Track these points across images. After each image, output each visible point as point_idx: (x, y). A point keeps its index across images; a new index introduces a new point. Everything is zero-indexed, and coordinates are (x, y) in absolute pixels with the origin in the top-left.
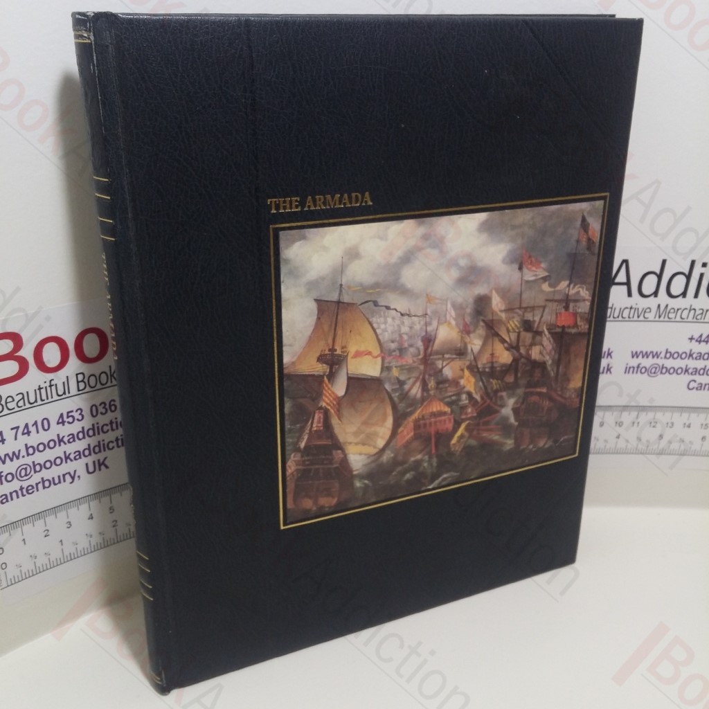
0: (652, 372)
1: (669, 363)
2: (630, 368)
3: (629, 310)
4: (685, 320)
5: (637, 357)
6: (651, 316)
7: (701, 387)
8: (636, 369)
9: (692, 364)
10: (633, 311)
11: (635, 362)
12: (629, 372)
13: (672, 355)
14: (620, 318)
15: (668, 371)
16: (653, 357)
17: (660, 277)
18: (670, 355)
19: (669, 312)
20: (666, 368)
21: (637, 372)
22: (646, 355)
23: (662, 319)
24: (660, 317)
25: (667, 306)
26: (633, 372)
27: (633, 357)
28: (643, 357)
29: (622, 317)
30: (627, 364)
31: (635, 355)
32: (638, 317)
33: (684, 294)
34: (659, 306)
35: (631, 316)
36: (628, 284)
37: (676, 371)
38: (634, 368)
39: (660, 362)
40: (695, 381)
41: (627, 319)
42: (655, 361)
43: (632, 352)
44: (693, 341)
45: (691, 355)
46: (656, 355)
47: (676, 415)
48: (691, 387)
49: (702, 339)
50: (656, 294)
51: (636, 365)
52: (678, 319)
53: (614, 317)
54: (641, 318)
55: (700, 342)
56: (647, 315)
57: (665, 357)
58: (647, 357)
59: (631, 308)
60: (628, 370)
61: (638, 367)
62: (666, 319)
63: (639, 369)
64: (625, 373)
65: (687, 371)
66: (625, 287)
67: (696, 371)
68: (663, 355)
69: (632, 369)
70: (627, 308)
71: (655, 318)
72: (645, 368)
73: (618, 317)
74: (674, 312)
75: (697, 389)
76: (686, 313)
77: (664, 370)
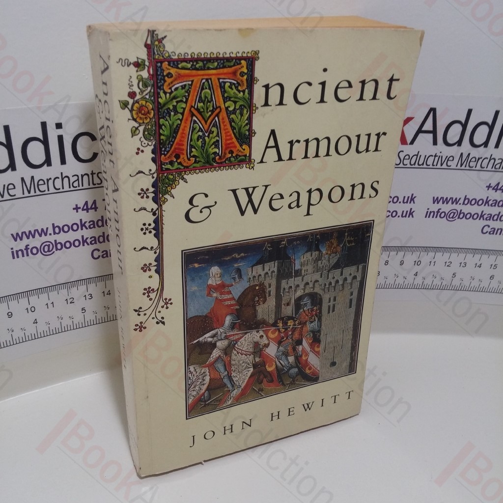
0: (451, 216)
1: (467, 209)
2: (431, 212)
3: (433, 157)
4: (485, 169)
5: (438, 203)
6: (453, 164)
7: (494, 231)
8: (436, 214)
9: (488, 210)
10: (437, 158)
11: (435, 207)
12: (429, 217)
13: (470, 202)
14: (425, 166)
15: (465, 216)
16: (452, 203)
17: (465, 126)
18: (468, 201)
19: (470, 161)
20: (464, 213)
21: (436, 217)
22: (446, 201)
23: (463, 167)
24: (461, 166)
25: (469, 154)
26: (433, 217)
27: (434, 203)
28: (443, 203)
29: (427, 165)
30: (428, 209)
31: (436, 200)
32: (442, 165)
33: (486, 144)
34: (462, 154)
35: (435, 164)
36: (434, 132)
37: (472, 216)
38: (434, 212)
39: (458, 207)
40: (489, 226)
41: (431, 166)
42: (455, 206)
43: (434, 198)
44: (490, 189)
45: (487, 202)
46: (456, 201)
47: (470, 256)
48: (485, 231)
49: (499, 187)
50: (459, 143)
51: (436, 210)
52: (478, 167)
53: (418, 164)
54: (444, 166)
55: (496, 190)
56: (449, 163)
57: (464, 204)
58: (447, 203)
59: (436, 156)
60: (428, 214)
61: (438, 212)
62: (467, 168)
63: (439, 214)
64: (426, 217)
65: (482, 216)
66: (431, 135)
67: (491, 217)
68: (461, 201)
69: (432, 214)
70: (432, 156)
71: (457, 166)
72: (445, 213)
73: (423, 164)
74: (475, 161)
75: (490, 233)
76: (486, 161)
77: (461, 216)
